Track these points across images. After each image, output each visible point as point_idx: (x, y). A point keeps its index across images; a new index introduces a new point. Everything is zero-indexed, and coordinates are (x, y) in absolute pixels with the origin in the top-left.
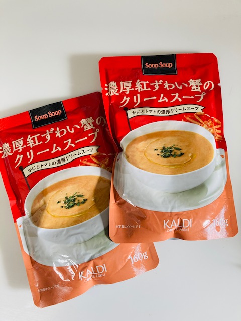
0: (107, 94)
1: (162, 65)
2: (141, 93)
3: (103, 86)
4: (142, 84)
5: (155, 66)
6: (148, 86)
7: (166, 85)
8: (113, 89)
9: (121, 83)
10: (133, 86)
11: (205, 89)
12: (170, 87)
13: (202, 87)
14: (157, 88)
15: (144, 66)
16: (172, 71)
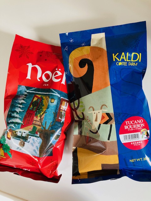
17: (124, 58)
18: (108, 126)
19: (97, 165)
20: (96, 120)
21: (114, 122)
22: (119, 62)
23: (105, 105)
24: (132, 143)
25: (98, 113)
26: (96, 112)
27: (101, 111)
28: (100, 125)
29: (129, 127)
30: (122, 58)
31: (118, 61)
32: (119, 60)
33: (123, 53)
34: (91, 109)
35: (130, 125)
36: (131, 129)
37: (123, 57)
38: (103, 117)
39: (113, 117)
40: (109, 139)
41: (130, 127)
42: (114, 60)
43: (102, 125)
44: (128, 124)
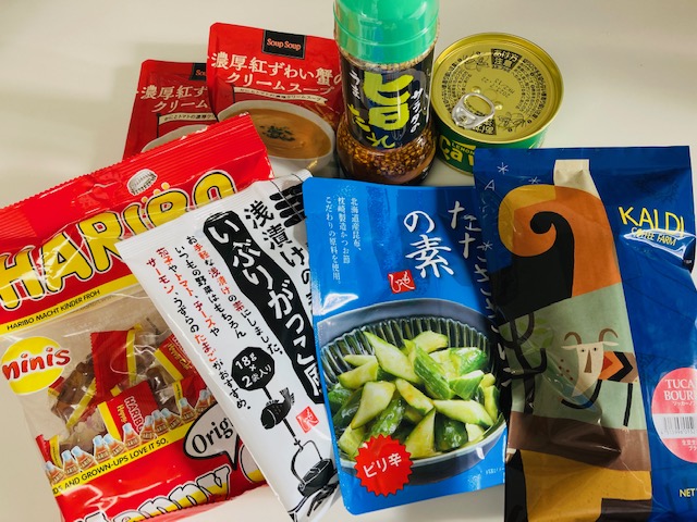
0: (213, 65)
1: (288, 45)
2: (254, 74)
3: (210, 54)
4: (258, 63)
5: (279, 44)
6: (265, 67)
7: (288, 71)
8: (222, 60)
9: (234, 56)
10: (247, 63)
11: (336, 83)
12: (292, 73)
13: (331, 80)
14: (275, 72)
15: (266, 42)
16: (299, 54)
17: (650, 221)
18: (624, 385)
19: (589, 501)
20: (588, 369)
21: (638, 378)
22: (638, 227)
23: (611, 331)
24: (684, 442)
25: (592, 352)
26: (587, 347)
27: (600, 345)
28: (600, 382)
29: (675, 396)
30: (642, 220)
31: (634, 226)
32: (636, 224)
33: (644, 210)
34: (573, 338)
35: (677, 390)
36: (679, 401)
37: (646, 217)
38: (607, 363)
39: (634, 365)
40: (626, 423)
41: (679, 394)
42: (625, 223)
43: (605, 383)
44: (673, 389)
